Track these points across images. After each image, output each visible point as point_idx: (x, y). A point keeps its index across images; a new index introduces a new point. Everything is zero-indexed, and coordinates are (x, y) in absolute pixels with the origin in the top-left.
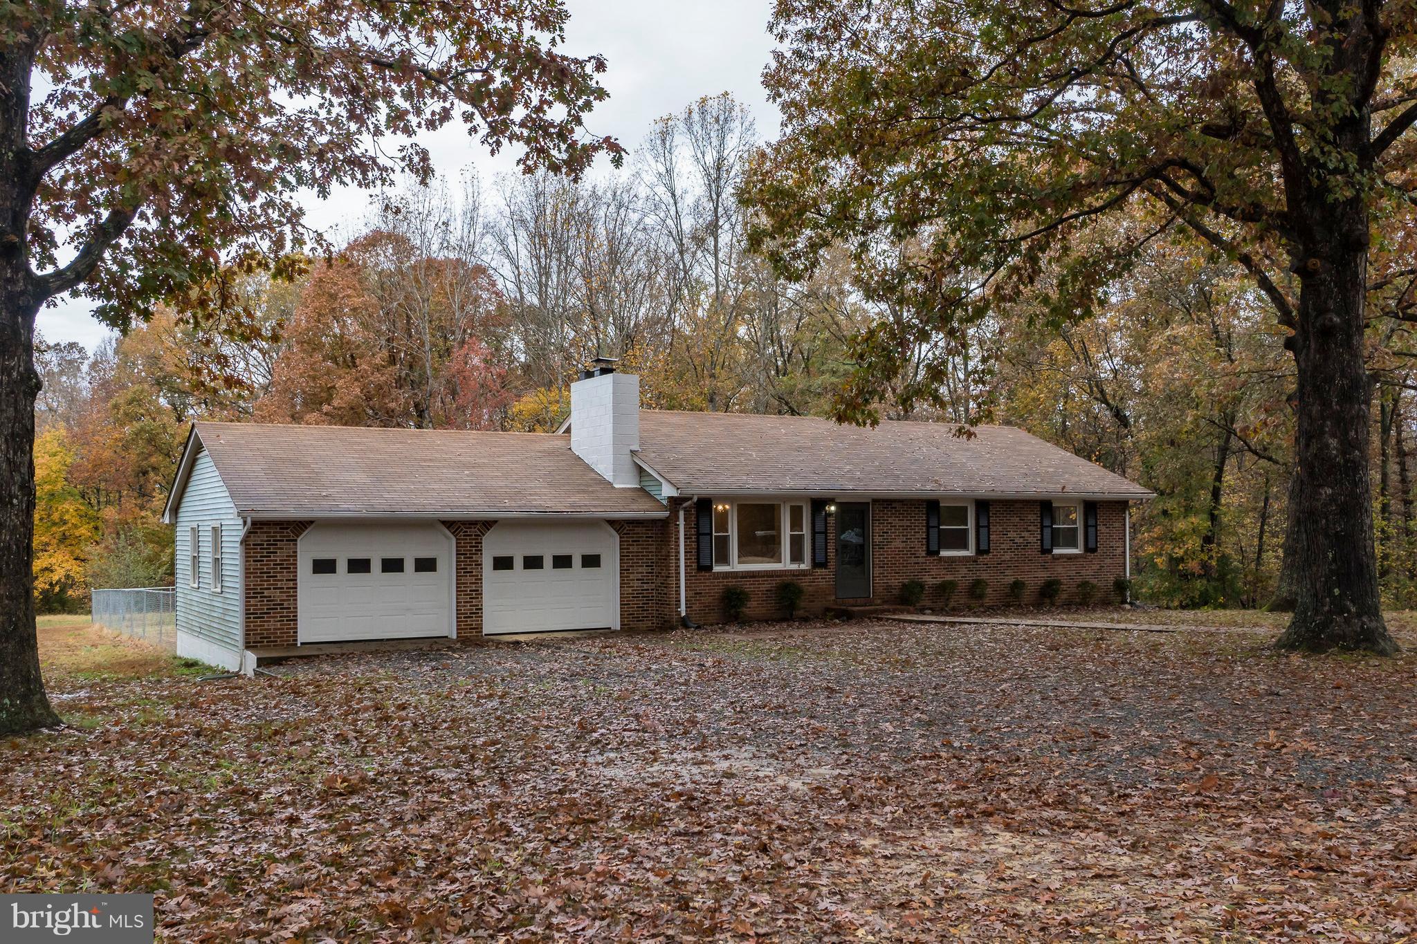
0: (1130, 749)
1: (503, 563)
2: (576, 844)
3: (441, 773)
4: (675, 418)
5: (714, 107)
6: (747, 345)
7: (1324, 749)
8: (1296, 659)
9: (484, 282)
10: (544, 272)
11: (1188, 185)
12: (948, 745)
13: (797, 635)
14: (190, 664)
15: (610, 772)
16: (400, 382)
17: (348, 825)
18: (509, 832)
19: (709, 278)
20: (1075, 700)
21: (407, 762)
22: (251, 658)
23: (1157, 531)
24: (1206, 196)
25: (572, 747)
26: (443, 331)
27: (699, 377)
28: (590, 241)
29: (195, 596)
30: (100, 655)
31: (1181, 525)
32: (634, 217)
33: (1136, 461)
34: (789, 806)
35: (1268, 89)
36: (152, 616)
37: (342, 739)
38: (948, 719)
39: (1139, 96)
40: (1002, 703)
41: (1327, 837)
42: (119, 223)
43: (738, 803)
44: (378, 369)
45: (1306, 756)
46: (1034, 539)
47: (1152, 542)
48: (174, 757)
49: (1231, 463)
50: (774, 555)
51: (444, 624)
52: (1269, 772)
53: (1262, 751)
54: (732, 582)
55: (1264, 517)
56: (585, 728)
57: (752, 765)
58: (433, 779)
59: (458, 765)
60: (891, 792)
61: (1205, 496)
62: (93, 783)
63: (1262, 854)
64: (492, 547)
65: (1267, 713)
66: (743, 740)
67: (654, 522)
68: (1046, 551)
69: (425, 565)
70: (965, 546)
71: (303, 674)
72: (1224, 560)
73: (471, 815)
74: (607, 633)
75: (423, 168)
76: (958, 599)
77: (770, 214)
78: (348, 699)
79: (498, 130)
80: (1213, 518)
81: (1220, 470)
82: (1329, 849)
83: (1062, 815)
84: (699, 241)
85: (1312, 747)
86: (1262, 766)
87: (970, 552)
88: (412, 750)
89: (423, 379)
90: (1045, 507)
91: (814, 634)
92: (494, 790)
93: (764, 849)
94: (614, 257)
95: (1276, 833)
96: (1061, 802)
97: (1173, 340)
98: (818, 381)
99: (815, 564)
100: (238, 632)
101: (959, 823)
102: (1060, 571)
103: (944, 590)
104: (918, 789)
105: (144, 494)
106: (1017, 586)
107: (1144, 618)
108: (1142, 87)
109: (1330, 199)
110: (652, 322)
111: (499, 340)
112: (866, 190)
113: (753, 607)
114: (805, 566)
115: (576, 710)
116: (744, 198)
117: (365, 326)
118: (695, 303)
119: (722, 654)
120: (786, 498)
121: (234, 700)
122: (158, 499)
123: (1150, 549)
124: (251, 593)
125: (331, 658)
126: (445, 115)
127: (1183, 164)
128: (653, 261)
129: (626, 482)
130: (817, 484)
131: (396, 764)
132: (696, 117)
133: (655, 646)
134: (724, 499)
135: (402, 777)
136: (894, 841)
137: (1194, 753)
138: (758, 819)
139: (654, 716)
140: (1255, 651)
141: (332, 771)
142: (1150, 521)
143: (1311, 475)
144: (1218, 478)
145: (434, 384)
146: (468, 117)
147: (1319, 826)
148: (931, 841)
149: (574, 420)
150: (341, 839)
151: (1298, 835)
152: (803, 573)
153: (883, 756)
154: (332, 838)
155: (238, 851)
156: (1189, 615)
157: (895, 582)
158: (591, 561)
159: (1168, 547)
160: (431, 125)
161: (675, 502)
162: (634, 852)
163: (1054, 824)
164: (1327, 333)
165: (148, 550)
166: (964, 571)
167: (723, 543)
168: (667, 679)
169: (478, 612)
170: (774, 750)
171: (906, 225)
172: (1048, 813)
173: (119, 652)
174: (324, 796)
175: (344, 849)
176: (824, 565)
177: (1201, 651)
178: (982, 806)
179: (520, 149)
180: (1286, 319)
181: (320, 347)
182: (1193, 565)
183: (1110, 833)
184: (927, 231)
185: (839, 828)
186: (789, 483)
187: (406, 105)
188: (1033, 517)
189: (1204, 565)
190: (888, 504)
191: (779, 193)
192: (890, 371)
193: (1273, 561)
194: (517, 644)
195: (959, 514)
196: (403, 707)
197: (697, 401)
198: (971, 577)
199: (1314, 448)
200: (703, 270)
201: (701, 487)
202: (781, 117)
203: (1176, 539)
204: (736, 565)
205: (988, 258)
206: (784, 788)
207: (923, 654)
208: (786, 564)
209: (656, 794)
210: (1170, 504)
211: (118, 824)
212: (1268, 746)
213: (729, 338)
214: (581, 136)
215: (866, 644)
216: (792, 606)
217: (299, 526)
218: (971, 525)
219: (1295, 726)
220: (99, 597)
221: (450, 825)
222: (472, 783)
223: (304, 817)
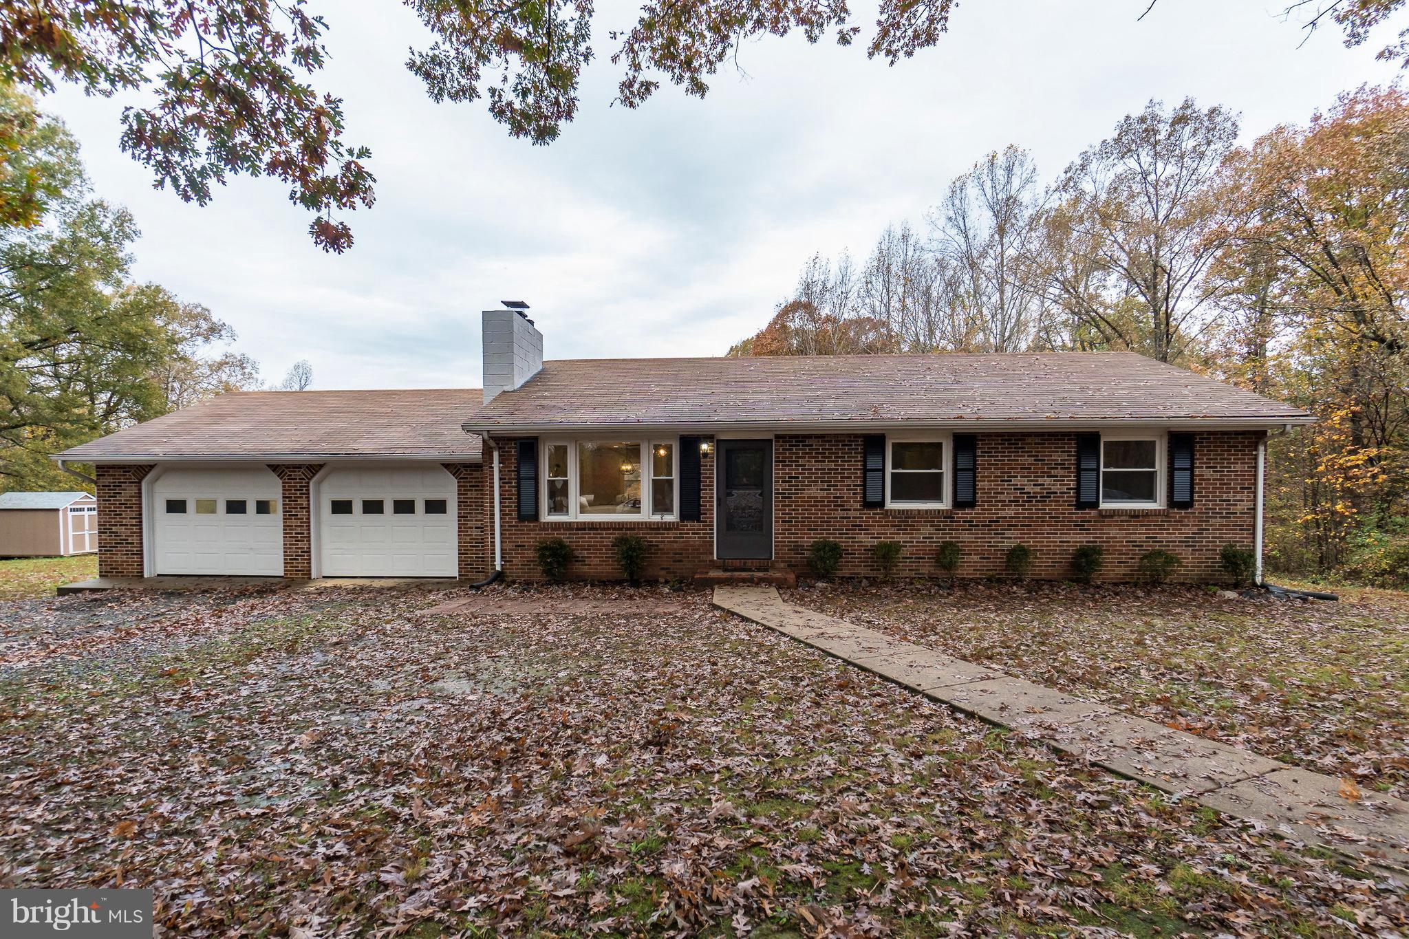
46: (1062, 487)
64: (328, 490)
68: (1085, 505)
70: (937, 496)
76: (918, 567)
87: (945, 504)
90: (1088, 442)
99: (684, 516)
102: (1114, 534)
114: (672, 518)
152: (667, 526)
157: (809, 541)
166: (927, 530)
169: (304, 554)
176: (699, 517)
188: (1061, 457)
190: (802, 441)
195: (927, 453)
198: (940, 538)
204: (577, 515)
208: (646, 514)
216: (633, 566)
217: (139, 470)
218: (946, 469)
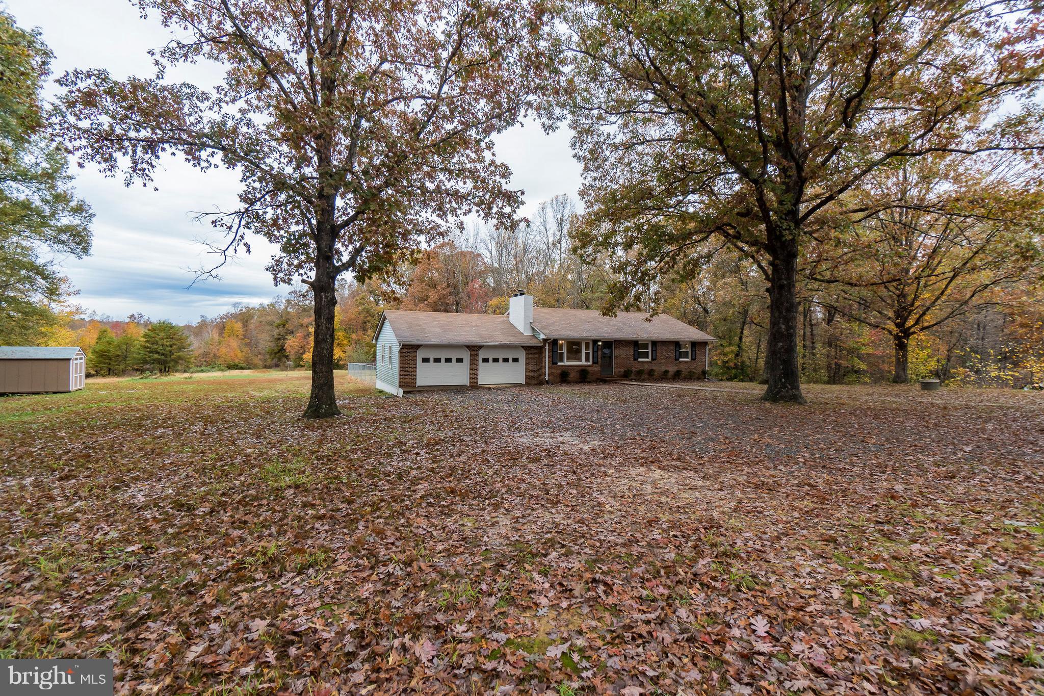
0: (704, 439)
1: (486, 360)
2: (511, 467)
3: (465, 438)
4: (546, 310)
5: (561, 199)
6: (571, 282)
7: (775, 442)
8: (768, 405)
9: (480, 259)
10: (501, 255)
11: (731, 232)
12: (639, 434)
13: (587, 388)
14: (381, 392)
15: (522, 440)
16: (451, 294)
17: (435, 457)
18: (489, 462)
19: (558, 257)
20: (685, 419)
21: (454, 433)
22: (401, 391)
23: (719, 351)
24: (738, 236)
25: (509, 430)
26: (466, 276)
27: (554, 294)
28: (517, 245)
29: (383, 369)
30: (351, 387)
31: (727, 349)
32: (532, 237)
33: (712, 327)
34: (583, 456)
35: (761, 200)
36: (368, 372)
37: (432, 423)
38: (640, 424)
39: (714, 198)
40: (659, 419)
41: (774, 477)
42: (362, 248)
43: (566, 454)
44: (444, 289)
45: (769, 445)
46: (673, 355)
47: (716, 355)
48: (378, 428)
49: (746, 327)
50: (580, 360)
51: (465, 380)
52: (754, 450)
53: (752, 442)
54: (564, 369)
55: (759, 346)
56: (513, 423)
57: (571, 439)
58: (463, 440)
59: (471, 435)
60: (619, 452)
61: (737, 339)
62: (353, 436)
63: (750, 483)
64: (482, 355)
65: (755, 427)
66: (567, 430)
67: (537, 347)
68: (677, 359)
69: (460, 360)
70: (647, 357)
71: (419, 397)
72: (743, 362)
73: (476, 455)
74: (520, 385)
75: (461, 227)
76: (645, 376)
77: (580, 241)
78: (434, 407)
79: (487, 215)
80: (739, 347)
81: (742, 330)
82: (774, 482)
83: (678, 463)
84: (554, 245)
85: (770, 441)
86: (752, 448)
87: (649, 360)
88: (455, 429)
89: (459, 293)
90: (677, 344)
91: (592, 388)
92: (483, 445)
93: (574, 472)
94: (525, 250)
95: (755, 474)
96: (679, 459)
97: (726, 284)
98: (596, 295)
99: (594, 363)
100: (397, 382)
101: (642, 465)
102: (682, 367)
103: (639, 373)
104: (628, 451)
105: (365, 330)
106: (666, 372)
107: (712, 385)
108: (715, 195)
109: (784, 239)
110: (538, 273)
111: (485, 279)
112: (614, 232)
113: (571, 377)
114: (590, 363)
115: (510, 415)
116: (570, 235)
117: (440, 274)
118: (553, 267)
119: (560, 395)
120: (583, 340)
121: (396, 406)
122: (370, 332)
123: (715, 358)
124: (401, 369)
125: (427, 391)
126: (470, 211)
127: (730, 225)
128: (539, 252)
129: (528, 333)
130: (594, 335)
131: (450, 434)
132: (554, 202)
133: (537, 391)
134: (562, 339)
135: (453, 438)
136: (619, 471)
137: (727, 441)
138: (573, 461)
139: (537, 419)
140: (752, 401)
141: (430, 436)
142: (715, 348)
143: (775, 338)
144: (742, 333)
145: (462, 295)
146: (478, 211)
147: (772, 472)
148: (633, 472)
149: (510, 311)
150: (434, 462)
151: (764, 475)
152: (589, 366)
153: (616, 438)
154: (430, 461)
155: (400, 464)
156: (729, 384)
157: (622, 369)
158: (516, 360)
159: (722, 357)
160: (465, 214)
161: (545, 341)
162: (530, 471)
163: (676, 467)
164: (781, 287)
165: (366, 349)
166: (647, 366)
167: (561, 354)
168: (541, 405)
169: (477, 377)
170: (578, 434)
171: (628, 246)
172: (674, 463)
173: (358, 385)
174: (428, 445)
175: (435, 466)
176: (597, 363)
177: (732, 399)
178: (651, 459)
179: (495, 221)
180: (767, 278)
181: (424, 281)
182: (731, 364)
183: (696, 472)
184: (636, 247)
185: (600, 465)
186: (585, 334)
187: (456, 206)
188: (672, 347)
189: (735, 364)
190: (620, 342)
191: (584, 234)
192: (622, 298)
193: (762, 362)
194: (490, 388)
195: (645, 346)
196: (452, 412)
197: (553, 302)
198: (649, 368)
199: (776, 328)
200: (556, 255)
201: (554, 335)
202: (584, 205)
203: (725, 355)
204: (566, 363)
205: (657, 259)
206: (582, 449)
207: (631, 397)
208: (583, 362)
209: (538, 449)
210: (723, 342)
211: (362, 453)
212: (755, 440)
213: (564, 278)
214: (516, 217)
215: (611, 393)
216: (585, 378)
217: (417, 347)
218: (650, 350)
219: (765, 432)
220: (350, 365)
221: (469, 459)
222: (476, 442)
223: (421, 453)
